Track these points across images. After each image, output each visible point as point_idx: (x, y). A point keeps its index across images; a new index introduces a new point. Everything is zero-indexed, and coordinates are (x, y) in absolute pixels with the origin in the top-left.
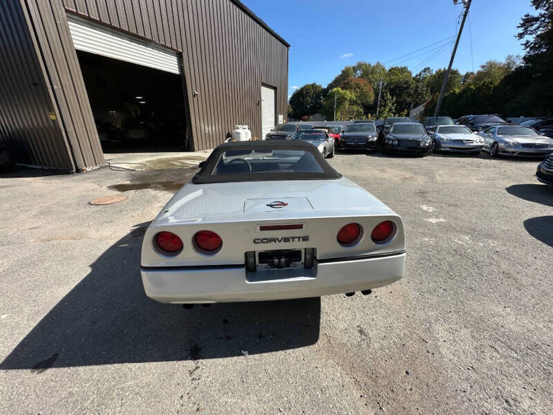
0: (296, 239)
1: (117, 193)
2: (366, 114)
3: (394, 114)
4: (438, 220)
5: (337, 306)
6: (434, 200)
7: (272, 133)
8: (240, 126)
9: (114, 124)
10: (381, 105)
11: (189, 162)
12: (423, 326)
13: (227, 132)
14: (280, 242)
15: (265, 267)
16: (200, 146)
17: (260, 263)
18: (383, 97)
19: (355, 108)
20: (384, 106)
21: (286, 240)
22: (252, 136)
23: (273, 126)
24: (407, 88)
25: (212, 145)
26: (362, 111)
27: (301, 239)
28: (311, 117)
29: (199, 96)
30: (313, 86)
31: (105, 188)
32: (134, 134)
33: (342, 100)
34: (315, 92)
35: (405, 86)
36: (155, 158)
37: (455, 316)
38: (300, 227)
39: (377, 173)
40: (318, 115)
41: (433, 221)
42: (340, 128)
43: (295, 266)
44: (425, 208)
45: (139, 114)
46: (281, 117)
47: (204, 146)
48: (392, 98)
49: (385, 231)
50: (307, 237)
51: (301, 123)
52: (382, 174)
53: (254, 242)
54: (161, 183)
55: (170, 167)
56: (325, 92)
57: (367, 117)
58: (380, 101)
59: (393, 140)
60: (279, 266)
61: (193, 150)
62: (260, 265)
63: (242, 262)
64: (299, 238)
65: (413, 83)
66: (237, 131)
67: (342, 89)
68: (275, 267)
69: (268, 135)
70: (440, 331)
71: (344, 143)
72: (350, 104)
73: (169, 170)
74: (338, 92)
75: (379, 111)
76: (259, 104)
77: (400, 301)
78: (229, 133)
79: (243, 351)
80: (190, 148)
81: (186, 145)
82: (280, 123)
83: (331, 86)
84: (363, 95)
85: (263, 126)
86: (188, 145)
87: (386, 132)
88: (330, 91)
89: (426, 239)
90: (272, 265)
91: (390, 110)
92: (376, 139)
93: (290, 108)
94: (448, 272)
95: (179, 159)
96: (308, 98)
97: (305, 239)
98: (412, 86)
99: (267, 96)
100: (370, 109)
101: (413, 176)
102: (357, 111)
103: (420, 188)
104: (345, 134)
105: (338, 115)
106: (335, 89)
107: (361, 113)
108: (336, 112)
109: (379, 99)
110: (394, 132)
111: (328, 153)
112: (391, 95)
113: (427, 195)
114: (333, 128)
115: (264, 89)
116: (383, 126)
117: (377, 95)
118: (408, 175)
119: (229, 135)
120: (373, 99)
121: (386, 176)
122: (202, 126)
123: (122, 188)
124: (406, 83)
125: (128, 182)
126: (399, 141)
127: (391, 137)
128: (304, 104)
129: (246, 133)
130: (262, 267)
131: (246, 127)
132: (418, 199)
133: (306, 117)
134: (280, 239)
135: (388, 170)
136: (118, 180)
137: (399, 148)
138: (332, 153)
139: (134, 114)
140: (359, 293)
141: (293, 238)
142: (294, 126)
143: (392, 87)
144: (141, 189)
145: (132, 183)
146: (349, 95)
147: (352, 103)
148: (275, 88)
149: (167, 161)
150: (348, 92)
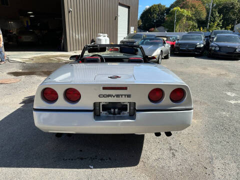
0: (123, 96)
1: (13, 77)
2: (199, 27)
3: (221, 28)
4: (236, 102)
5: (153, 147)
6: (238, 89)
7: (125, 40)
8: (101, 34)
9: (11, 31)
10: (211, 21)
11: (63, 58)
12: (207, 161)
13: (92, 39)
14: (114, 97)
15: (106, 114)
16: (72, 48)
17: (103, 110)
18: (212, 15)
19: (191, 23)
20: (214, 22)
21: (118, 96)
22: (110, 41)
23: (126, 35)
24: (233, 8)
25: (80, 48)
26: (197, 25)
27: (126, 96)
28: (156, 29)
29: (73, 12)
30: (159, 6)
31: (5, 73)
32: (26, 38)
33: (180, 17)
34: (160, 10)
35: (231, 7)
36: (39, 55)
37: (230, 156)
38: (125, 88)
39: (200, 70)
40: (161, 28)
41: (233, 102)
42: (176, 38)
43: (124, 114)
44: (229, 94)
45: (29, 24)
46: (132, 29)
47: (75, 48)
48: (220, 16)
49: (179, 94)
50: (130, 95)
51: (147, 33)
52: (203, 71)
53: (99, 96)
54: (43, 72)
55: (50, 62)
56: (168, 10)
57: (200, 29)
58: (210, 18)
59: (215, 47)
60: (114, 114)
61: (66, 51)
62: (103, 112)
63: (92, 108)
64: (125, 95)
65: (237, 4)
66: (100, 38)
67: (181, 8)
68: (112, 114)
69: (122, 42)
70: (218, 164)
71: (178, 48)
72: (187, 20)
73: (49, 64)
74: (178, 10)
75: (209, 26)
76: (116, 18)
77: (195, 147)
78: (93, 39)
79: (90, 166)
80: (64, 49)
81: (62, 47)
82: (131, 33)
83: (173, 6)
84: (197, 13)
85: (119, 35)
86: (64, 47)
87: (211, 41)
88: (172, 10)
89: (224, 113)
90: (110, 113)
91: (218, 25)
92: (202, 46)
93: (140, 22)
94: (233, 133)
95: (57, 56)
96: (155, 14)
97: (129, 96)
98: (237, 7)
99: (123, 13)
100: (202, 24)
101: (227, 73)
102: (193, 25)
103: (230, 81)
104: (180, 41)
105: (177, 27)
106: (175, 8)
107: (195, 26)
108: (176, 26)
109: (210, 16)
110: (216, 41)
111: (164, 55)
112: (218, 13)
113: (233, 86)
114: (171, 37)
115: (120, 8)
116: (210, 36)
117: (208, 13)
118: (223, 72)
119: (93, 41)
120: (205, 16)
121: (206, 72)
122: (74, 34)
123: (16, 74)
124: (232, 4)
125: (21, 71)
126: (220, 47)
127: (214, 45)
128: (151, 19)
129: (106, 40)
130: (103, 113)
131: (106, 35)
132: (227, 88)
133: (153, 29)
134: (114, 95)
135: (209, 68)
136: (13, 69)
137: (219, 53)
138: (168, 55)
139: (26, 24)
140: (163, 134)
141: (122, 95)
142: (142, 35)
143: (221, 7)
144: (29, 75)
145: (24, 71)
146: (186, 12)
147: (189, 19)
148: (129, 7)
149: (48, 58)
150: (185, 11)
